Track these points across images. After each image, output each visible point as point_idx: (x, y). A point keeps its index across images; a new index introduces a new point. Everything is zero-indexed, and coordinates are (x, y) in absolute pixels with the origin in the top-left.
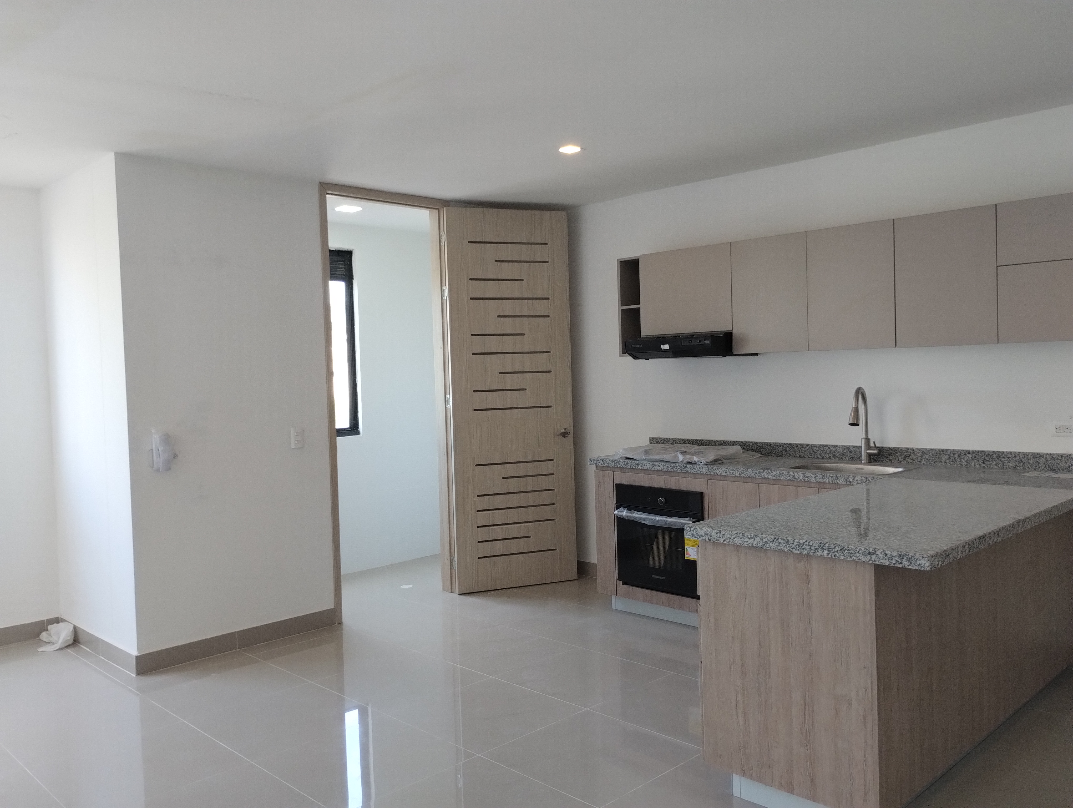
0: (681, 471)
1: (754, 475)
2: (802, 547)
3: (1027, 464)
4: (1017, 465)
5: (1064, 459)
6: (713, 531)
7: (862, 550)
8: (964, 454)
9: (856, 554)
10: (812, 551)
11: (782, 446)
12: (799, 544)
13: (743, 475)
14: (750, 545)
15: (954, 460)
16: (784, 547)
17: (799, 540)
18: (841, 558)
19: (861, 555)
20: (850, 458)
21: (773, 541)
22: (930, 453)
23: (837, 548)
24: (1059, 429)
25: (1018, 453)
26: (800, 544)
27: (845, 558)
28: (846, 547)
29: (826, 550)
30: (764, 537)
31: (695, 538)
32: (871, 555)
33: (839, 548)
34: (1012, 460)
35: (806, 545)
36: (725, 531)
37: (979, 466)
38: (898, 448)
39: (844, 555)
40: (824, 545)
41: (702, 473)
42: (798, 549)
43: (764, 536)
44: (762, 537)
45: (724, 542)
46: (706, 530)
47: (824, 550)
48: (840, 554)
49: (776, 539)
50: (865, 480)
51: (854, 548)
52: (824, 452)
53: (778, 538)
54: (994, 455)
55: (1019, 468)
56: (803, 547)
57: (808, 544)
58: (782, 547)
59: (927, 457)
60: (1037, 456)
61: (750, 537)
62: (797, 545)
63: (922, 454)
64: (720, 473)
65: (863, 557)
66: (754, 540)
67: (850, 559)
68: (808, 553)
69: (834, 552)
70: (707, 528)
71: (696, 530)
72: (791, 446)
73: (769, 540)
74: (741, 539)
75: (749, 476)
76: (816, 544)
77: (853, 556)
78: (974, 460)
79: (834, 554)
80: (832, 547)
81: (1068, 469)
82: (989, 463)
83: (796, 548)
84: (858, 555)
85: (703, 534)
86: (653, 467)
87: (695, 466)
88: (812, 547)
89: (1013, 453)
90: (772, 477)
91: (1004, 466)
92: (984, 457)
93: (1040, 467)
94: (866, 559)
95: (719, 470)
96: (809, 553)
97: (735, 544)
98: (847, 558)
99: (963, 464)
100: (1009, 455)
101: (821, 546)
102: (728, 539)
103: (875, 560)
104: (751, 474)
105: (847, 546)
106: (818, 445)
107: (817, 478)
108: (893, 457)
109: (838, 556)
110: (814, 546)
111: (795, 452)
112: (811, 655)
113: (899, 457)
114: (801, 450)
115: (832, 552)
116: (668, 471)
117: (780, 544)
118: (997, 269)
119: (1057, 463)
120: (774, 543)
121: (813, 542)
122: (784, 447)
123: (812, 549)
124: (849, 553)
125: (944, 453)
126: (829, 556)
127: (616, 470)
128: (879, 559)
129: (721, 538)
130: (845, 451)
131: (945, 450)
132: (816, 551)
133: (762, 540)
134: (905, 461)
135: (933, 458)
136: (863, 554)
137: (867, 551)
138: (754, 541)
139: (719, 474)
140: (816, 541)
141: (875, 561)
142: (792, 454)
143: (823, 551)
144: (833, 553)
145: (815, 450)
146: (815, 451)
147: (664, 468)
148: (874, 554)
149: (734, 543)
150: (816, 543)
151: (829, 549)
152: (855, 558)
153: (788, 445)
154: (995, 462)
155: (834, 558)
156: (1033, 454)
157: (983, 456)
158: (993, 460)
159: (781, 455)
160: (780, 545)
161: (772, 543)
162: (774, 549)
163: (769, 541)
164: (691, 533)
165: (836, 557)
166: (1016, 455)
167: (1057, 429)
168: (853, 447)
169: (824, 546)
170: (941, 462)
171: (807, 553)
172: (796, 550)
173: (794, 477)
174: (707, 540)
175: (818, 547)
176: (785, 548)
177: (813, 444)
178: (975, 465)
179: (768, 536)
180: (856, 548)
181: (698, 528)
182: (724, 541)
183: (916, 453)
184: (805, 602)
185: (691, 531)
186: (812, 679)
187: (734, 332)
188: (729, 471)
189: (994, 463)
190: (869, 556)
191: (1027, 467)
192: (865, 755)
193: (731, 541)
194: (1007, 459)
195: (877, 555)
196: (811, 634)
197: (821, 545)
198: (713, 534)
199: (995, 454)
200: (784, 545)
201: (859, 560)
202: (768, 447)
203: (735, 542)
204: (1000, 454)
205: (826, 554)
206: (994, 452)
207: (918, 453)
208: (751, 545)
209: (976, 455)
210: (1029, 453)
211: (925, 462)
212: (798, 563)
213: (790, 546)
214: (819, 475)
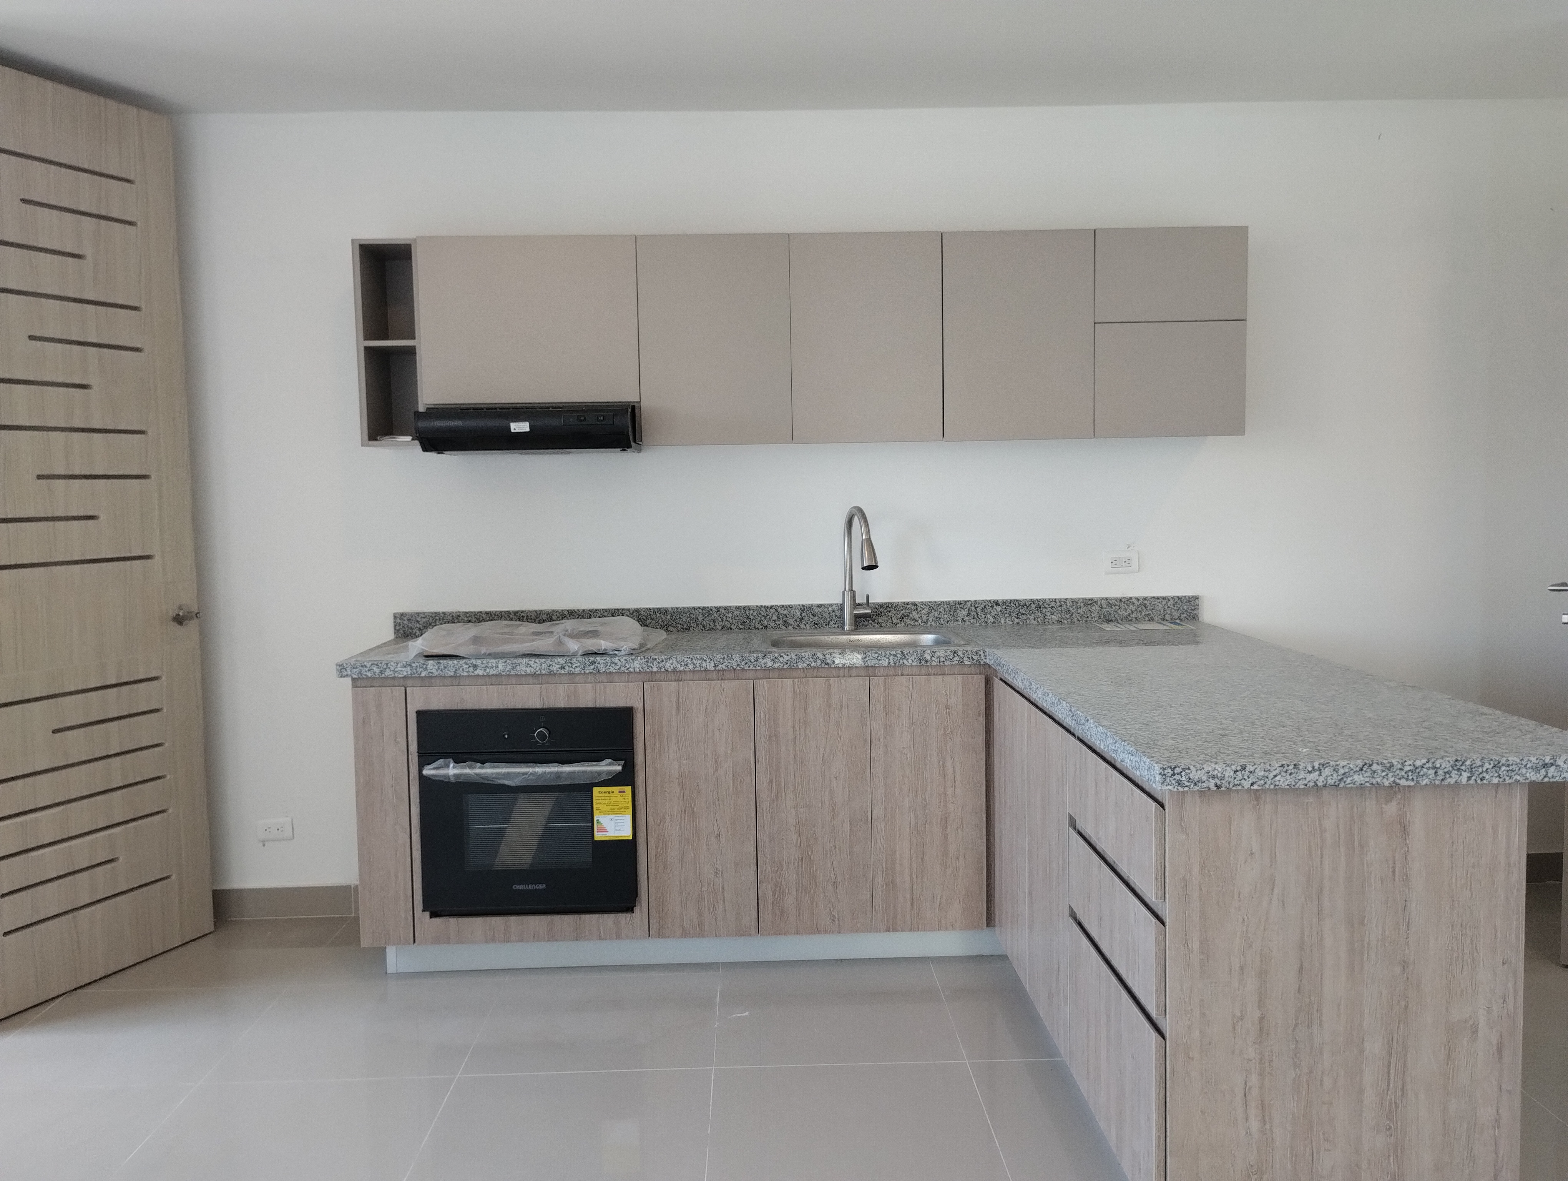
0: (583, 672)
1: (746, 664)
2: (1419, 772)
3: (1076, 615)
4: (1063, 617)
5: (1123, 604)
6: (1228, 768)
7: (1531, 761)
8: (991, 607)
9: (1521, 770)
10: (1438, 778)
11: (689, 613)
12: (1414, 768)
13: (723, 666)
14: (1312, 784)
15: (976, 616)
16: (1383, 777)
17: (1415, 761)
18: (1493, 782)
19: (1530, 771)
20: (813, 624)
21: (1361, 770)
22: (940, 608)
23: (1487, 766)
24: (1115, 562)
25: (1065, 601)
26: (1417, 768)
27: (1501, 780)
28: (1503, 761)
29: (1465, 771)
30: (1341, 765)
31: (1183, 787)
32: (1547, 767)
33: (1490, 764)
34: (1057, 610)
35: (1426, 768)
36: (1255, 764)
37: (1011, 623)
38: (892, 604)
39: (1499, 776)
40: (1463, 762)
41: (632, 670)
42: (1410, 777)
43: (1342, 763)
44: (1337, 765)
45: (1252, 788)
46: (1210, 769)
47: (1463, 773)
48: (1492, 774)
49: (1368, 765)
50: (952, 655)
51: (1518, 761)
52: (768, 617)
53: (1371, 763)
54: (1032, 605)
55: (1065, 622)
56: (1422, 773)
57: (1431, 765)
58: (1379, 780)
59: (936, 615)
60: (1089, 603)
61: (1310, 769)
62: (1410, 770)
63: (929, 610)
64: (672, 666)
65: (1532, 773)
66: (1321, 773)
67: (1510, 781)
68: (1431, 782)
69: (1481, 773)
70: (1213, 765)
71: (1186, 771)
72: (707, 611)
73: (1352, 770)
74: (1292, 776)
75: (735, 667)
76: (1448, 763)
77: (1515, 775)
78: (1004, 613)
79: (1481, 776)
80: (1478, 765)
81: (1127, 617)
82: (1024, 617)
83: (1408, 776)
84: (1524, 771)
85: (1204, 778)
86: (513, 668)
87: (617, 658)
88: (1438, 771)
89: (1057, 601)
90: (782, 665)
91: (1046, 620)
92: (1019, 610)
93: (1092, 618)
94: (1538, 776)
95: (671, 661)
96: (1433, 782)
97: (1277, 787)
98: (1505, 779)
99: (989, 621)
100: (1053, 604)
101: (1456, 765)
102: (1261, 780)
103: (1554, 775)
104: (739, 663)
105: (1505, 759)
106: (757, 606)
107: (867, 659)
108: (884, 618)
109: (1488, 779)
110: (1443, 767)
111: (714, 622)
112: (1405, 964)
113: (893, 618)
114: (724, 617)
115: (1478, 773)
116: (551, 674)
117: (1376, 774)
118: (1094, 326)
119: (1114, 611)
120: (1362, 774)
121: (1442, 761)
122: (694, 614)
123: (1438, 773)
124: (1508, 771)
125: (962, 606)
126: (1472, 782)
127: (409, 682)
128: (1561, 772)
129: (1244, 779)
130: (803, 615)
131: (963, 602)
132: (1447, 776)
133: (1337, 772)
134: (903, 624)
135: (946, 616)
136: (1534, 767)
137: (1540, 763)
138: (1320, 775)
139: (669, 670)
140: (1447, 759)
141: (1553, 777)
142: (708, 625)
143: (1459, 773)
144: (1479, 775)
145: (752, 615)
146: (752, 617)
147: (540, 669)
148: (1552, 764)
149: (1275, 785)
150: (1446, 762)
151: (1472, 769)
152: (1518, 778)
153: (700, 611)
154: (1033, 615)
155: (1481, 783)
156: (1084, 600)
157: (1017, 608)
158: (1031, 612)
159: (686, 629)
160: (1375, 776)
161: (1359, 775)
162: (1362, 784)
163: (1352, 772)
164: (1175, 779)
165: (1485, 782)
166: (1062, 603)
167: (1112, 562)
168: (818, 606)
169: (1462, 765)
170: (957, 620)
171: (1428, 783)
172: (1407, 780)
173: (824, 662)
174: (1213, 788)
175: (1451, 769)
176: (1385, 780)
177: (748, 606)
178: (1005, 623)
179: (1349, 762)
180: (1521, 760)
181: (1192, 767)
182: (1252, 784)
183: (919, 609)
184: (1397, 873)
185: (1174, 775)
186: (1406, 1007)
187: (643, 404)
188: (693, 663)
189: (1032, 617)
190: (1544, 770)
191: (1076, 619)
192: (1498, 1111)
193: (1269, 783)
194: (1049, 609)
195: (1558, 765)
196: (1408, 927)
197: (1457, 763)
198: (1227, 775)
199: (1034, 603)
200: (1384, 774)
201: (1525, 780)
202: (662, 616)
203: (1277, 783)
204: (1041, 603)
205: (1466, 779)
206: (1033, 601)
207: (923, 609)
208: (1314, 784)
209: (1008, 606)
210: (1079, 599)
211: (933, 623)
212: (1386, 804)
213: (1396, 774)
214: (871, 653)
